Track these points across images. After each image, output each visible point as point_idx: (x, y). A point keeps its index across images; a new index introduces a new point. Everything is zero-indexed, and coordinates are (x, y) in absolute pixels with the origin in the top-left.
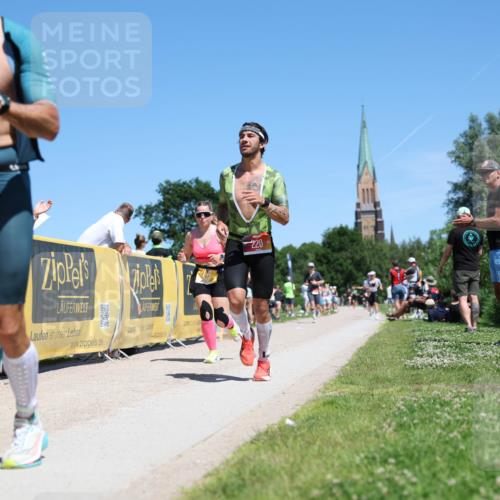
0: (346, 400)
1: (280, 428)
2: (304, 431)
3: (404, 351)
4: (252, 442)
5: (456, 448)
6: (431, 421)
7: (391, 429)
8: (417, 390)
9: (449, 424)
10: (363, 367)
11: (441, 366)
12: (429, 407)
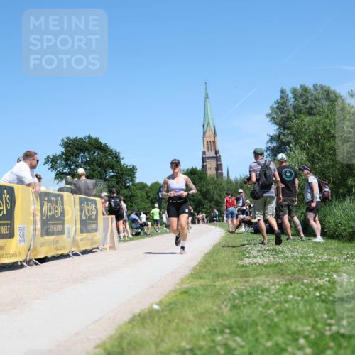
0: (196, 290)
1: (149, 312)
2: (166, 313)
3: (237, 254)
4: (129, 322)
5: (272, 320)
6: (255, 303)
7: (227, 309)
8: (246, 281)
9: (267, 304)
10: (209, 267)
11: (262, 265)
12: (254, 293)
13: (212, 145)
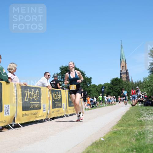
0: (119, 131)
1: (100, 141)
2: (107, 142)
3: (137, 115)
4: (91, 146)
7: (134, 141)
8: (142, 128)
10: (125, 121)
11: (149, 120)
13: (124, 67)
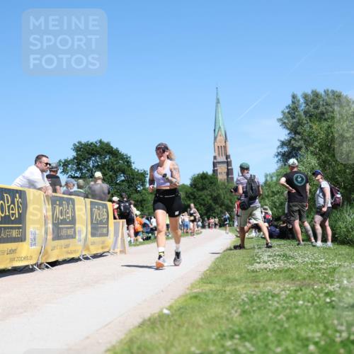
0: (206, 294)
1: (159, 316)
2: (176, 317)
3: (247, 259)
4: (139, 327)
5: (282, 326)
6: (265, 308)
7: (237, 315)
8: (256, 287)
9: (277, 309)
10: (219, 271)
11: (273, 270)
12: (264, 298)
13: (223, 149)
